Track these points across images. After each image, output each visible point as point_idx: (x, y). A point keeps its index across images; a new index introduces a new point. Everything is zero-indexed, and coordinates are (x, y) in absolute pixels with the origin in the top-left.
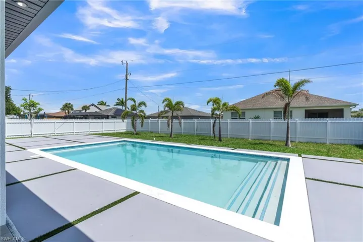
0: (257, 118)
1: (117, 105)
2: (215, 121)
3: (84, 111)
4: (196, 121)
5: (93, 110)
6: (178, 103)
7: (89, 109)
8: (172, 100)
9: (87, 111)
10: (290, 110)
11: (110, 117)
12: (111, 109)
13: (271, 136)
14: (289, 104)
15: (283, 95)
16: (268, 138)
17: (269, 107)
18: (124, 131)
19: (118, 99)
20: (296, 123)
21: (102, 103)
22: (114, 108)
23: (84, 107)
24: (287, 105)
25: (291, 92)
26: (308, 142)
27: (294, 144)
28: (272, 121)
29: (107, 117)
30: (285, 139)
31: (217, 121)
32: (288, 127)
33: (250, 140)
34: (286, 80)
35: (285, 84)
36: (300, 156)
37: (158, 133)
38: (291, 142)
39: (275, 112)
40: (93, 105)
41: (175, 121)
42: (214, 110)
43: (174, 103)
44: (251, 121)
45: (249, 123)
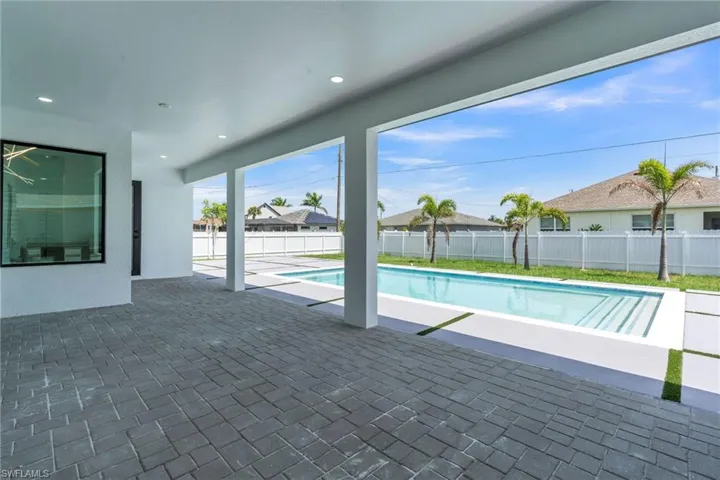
0: (596, 228)
1: (306, 204)
2: (517, 234)
3: (250, 217)
4: (474, 234)
5: (266, 214)
6: (445, 204)
7: (259, 213)
8: (434, 199)
9: (257, 217)
10: (668, 212)
11: (299, 227)
12: (298, 214)
13: (628, 262)
14: (665, 203)
15: (654, 189)
16: (622, 268)
17: (624, 207)
18: (337, 252)
19: (308, 195)
20: (681, 238)
21: (280, 203)
22: (304, 211)
23: (252, 209)
24: (661, 207)
25: (669, 182)
26: (707, 276)
27: (675, 278)
28: (630, 234)
29: (294, 228)
30: (658, 268)
31: (520, 236)
32: (663, 247)
33: (583, 269)
34: (658, 162)
35: (656, 169)
36: (683, 290)
37: (401, 257)
38: (672, 274)
39: (635, 218)
40: (265, 205)
41: (440, 235)
42: (512, 215)
43: (437, 204)
44: (585, 235)
45: (581, 238)
